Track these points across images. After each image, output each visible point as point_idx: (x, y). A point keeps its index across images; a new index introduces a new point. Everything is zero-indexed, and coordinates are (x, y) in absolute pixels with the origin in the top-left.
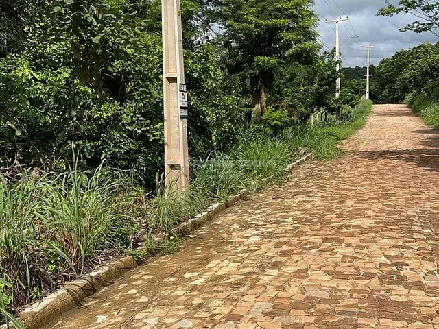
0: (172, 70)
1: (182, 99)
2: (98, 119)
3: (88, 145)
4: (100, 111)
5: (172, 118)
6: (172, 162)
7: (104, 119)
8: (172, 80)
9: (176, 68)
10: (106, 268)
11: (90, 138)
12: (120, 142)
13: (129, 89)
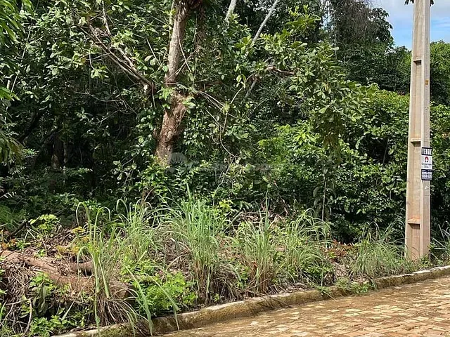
0: (417, 135)
1: (424, 162)
2: (358, 179)
3: (347, 201)
4: (360, 171)
5: (415, 180)
6: (412, 221)
7: (363, 179)
8: (417, 144)
9: (420, 133)
10: (288, 295)
11: (351, 195)
12: (379, 201)
13: (391, 152)
